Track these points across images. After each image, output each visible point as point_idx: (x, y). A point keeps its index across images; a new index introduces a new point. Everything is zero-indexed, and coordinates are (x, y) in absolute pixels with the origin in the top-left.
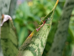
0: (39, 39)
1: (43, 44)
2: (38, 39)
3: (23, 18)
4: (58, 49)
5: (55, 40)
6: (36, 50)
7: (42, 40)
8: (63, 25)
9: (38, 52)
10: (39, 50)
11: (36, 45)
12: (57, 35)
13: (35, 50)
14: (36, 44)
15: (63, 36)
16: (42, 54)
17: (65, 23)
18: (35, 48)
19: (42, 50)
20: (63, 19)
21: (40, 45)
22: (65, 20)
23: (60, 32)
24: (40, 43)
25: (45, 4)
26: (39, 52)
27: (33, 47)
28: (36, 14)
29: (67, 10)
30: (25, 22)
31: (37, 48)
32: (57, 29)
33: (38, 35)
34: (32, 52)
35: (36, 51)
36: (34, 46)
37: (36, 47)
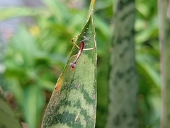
0: (76, 88)
1: (90, 96)
2: (75, 90)
3: (24, 66)
4: (125, 116)
5: (112, 96)
6: (77, 117)
7: (85, 88)
8: (122, 56)
9: (84, 117)
10: (84, 113)
11: (75, 106)
12: (115, 83)
13: (75, 116)
14: (72, 104)
15: (128, 81)
16: (95, 118)
17: (126, 50)
18: (72, 112)
19: (92, 111)
20: (119, 41)
21: (83, 102)
22: (125, 44)
23: (120, 75)
24: (81, 97)
25: (67, 21)
26: (87, 118)
27: (67, 113)
28: (53, 51)
29: (123, 19)
30: (32, 74)
31: (79, 111)
32: (110, 69)
33: (72, 81)
34: (69, 125)
35: (79, 119)
36: (71, 110)
37: (75, 109)
